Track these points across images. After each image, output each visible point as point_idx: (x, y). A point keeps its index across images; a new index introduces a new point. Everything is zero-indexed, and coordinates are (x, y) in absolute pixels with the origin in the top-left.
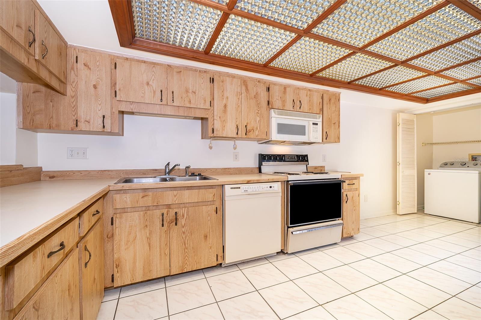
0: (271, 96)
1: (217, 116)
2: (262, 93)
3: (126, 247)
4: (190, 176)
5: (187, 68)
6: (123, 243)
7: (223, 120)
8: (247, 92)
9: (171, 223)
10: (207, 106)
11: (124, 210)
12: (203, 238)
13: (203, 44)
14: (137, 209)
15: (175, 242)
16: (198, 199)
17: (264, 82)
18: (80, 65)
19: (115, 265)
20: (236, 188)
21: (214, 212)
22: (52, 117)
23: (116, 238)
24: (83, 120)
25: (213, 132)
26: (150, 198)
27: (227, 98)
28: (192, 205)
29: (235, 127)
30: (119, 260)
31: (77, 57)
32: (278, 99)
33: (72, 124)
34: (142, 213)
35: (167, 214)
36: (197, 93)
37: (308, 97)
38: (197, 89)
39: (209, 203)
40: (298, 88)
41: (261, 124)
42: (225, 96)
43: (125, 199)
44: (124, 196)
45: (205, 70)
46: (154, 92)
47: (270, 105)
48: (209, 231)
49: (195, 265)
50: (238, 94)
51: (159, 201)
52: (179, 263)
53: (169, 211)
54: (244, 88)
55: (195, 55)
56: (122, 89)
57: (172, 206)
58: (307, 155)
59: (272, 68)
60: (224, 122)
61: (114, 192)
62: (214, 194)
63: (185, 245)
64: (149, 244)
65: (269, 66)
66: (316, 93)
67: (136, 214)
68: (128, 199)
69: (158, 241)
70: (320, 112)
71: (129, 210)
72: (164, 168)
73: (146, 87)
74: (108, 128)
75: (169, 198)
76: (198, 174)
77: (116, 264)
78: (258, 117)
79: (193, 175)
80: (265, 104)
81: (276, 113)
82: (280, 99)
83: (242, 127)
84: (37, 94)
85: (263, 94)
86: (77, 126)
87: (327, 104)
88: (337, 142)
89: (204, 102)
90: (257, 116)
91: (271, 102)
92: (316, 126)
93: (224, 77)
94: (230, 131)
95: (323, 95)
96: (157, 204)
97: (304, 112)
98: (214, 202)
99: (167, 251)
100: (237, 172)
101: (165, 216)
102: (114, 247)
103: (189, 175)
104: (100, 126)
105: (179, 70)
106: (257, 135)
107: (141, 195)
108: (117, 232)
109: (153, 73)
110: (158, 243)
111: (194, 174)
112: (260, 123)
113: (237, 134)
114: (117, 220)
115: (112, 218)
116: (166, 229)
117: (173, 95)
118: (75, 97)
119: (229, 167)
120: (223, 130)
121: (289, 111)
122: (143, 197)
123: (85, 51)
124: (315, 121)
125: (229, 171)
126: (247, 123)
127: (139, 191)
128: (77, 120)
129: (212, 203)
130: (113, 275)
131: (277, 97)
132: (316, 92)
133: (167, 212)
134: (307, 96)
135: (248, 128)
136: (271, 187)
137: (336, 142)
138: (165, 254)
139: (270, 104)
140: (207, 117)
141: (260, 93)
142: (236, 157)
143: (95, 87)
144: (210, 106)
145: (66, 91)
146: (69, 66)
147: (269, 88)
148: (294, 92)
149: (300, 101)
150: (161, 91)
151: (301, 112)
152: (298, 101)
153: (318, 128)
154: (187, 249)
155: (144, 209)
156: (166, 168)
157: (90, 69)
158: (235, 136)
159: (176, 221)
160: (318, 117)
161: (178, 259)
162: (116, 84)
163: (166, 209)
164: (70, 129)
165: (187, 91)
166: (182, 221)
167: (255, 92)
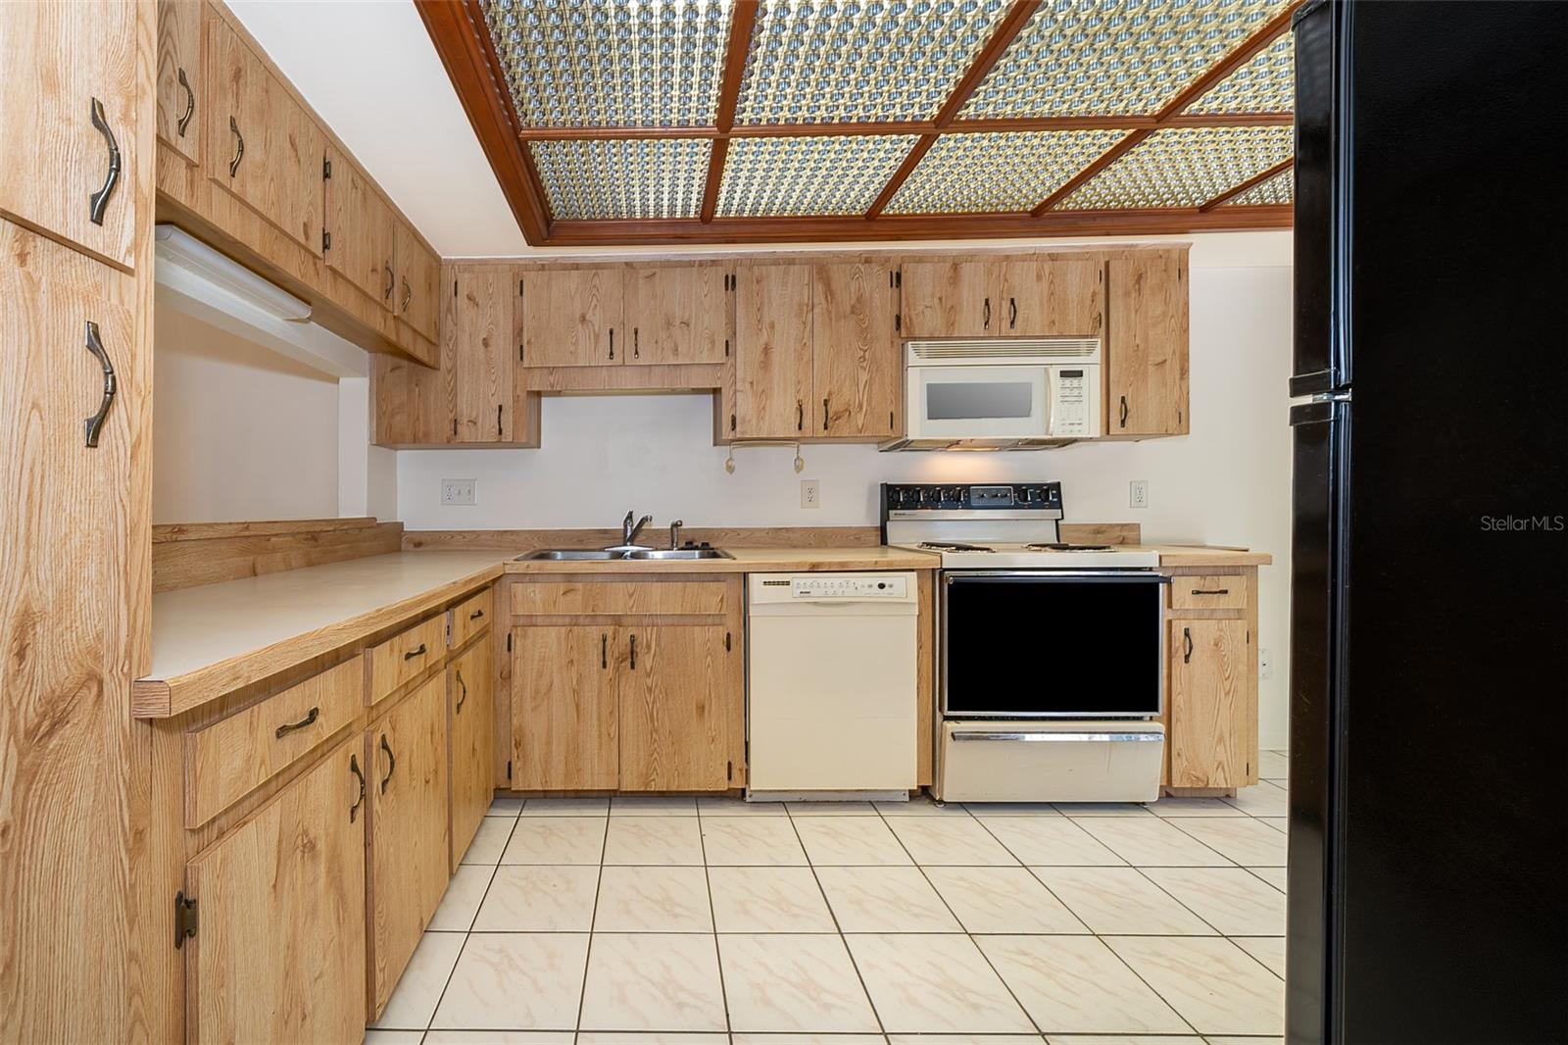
0: (907, 299)
1: (744, 380)
2: (876, 295)
3: (533, 705)
4: (682, 549)
5: (668, 265)
6: (528, 695)
7: (761, 389)
8: (829, 298)
9: (622, 662)
10: (719, 355)
11: (531, 622)
12: (695, 711)
13: (694, 202)
14: (554, 620)
15: (631, 709)
16: (682, 606)
17: (883, 261)
18: (462, 300)
19: (513, 742)
20: (778, 583)
21: (721, 645)
22: (418, 419)
23: (517, 681)
24: (465, 420)
25: (734, 427)
26: (579, 597)
27: (772, 326)
28: (670, 621)
29: (794, 409)
30: (521, 730)
31: (456, 283)
32: (931, 307)
33: (448, 430)
34: (563, 629)
35: (614, 639)
36: (692, 326)
37: (1045, 284)
38: (693, 315)
39: (710, 620)
40: (1007, 257)
41: (874, 392)
42: (767, 320)
43: (532, 595)
44: (530, 587)
45: (714, 258)
46: (597, 336)
47: (903, 330)
48: (710, 695)
49: (674, 780)
50: (802, 310)
51: (597, 605)
52: (638, 764)
53: (618, 633)
54: (819, 288)
55: (680, 231)
56: (533, 340)
57: (625, 621)
58: (1059, 483)
59: (893, 221)
60: (763, 394)
61: (514, 578)
62: (722, 598)
63: (652, 721)
64: (577, 706)
65: (882, 215)
66: (1080, 262)
67: (553, 631)
68: (538, 596)
69: (595, 701)
70: (1094, 328)
71: (540, 621)
72: (622, 527)
73: (580, 326)
74: (508, 436)
75: (618, 600)
76: (703, 544)
77: (516, 740)
78: (865, 369)
79: (690, 546)
80: (884, 327)
81: (924, 352)
82: (938, 307)
83: (815, 407)
84: (397, 372)
85: (881, 299)
86: (455, 433)
87: (1127, 294)
88: (1171, 435)
89: (710, 346)
90: (862, 367)
91: (908, 320)
92: (1075, 381)
93: (764, 267)
94: (780, 418)
95: (1107, 264)
96: (593, 611)
97: (1030, 337)
98: (723, 617)
99: (614, 730)
100: (811, 542)
101: (608, 643)
102: (513, 701)
103: (680, 546)
104: (493, 430)
105: (649, 272)
106: (860, 427)
107: (563, 587)
108: (518, 667)
109: (594, 291)
110: (595, 707)
111: (691, 543)
112: (870, 391)
113: (800, 428)
114: (518, 640)
115: (510, 636)
116: (610, 676)
117: (636, 339)
118: (453, 370)
119: (788, 527)
120: (760, 418)
121: (973, 338)
122: (565, 593)
123: (470, 266)
124: (1071, 363)
125: (789, 538)
126: (830, 394)
127: (559, 578)
128: (456, 420)
129: (717, 620)
130: (510, 763)
131: (928, 302)
132: (1078, 260)
133: (614, 634)
134: (1039, 278)
135: (833, 408)
136: (882, 586)
137: (1167, 434)
138: (609, 735)
139: (902, 326)
140: (719, 386)
141: (871, 297)
142: (810, 494)
143: (486, 343)
144: (727, 354)
145: (438, 361)
146: (444, 307)
147: (899, 276)
148: (989, 273)
149: (1012, 301)
150: (611, 333)
151: (1017, 338)
152: (1004, 303)
153: (1085, 388)
154: (656, 731)
155: (567, 621)
156: (626, 526)
157: (477, 305)
158: (794, 433)
159: (632, 656)
160: (1083, 349)
161: (637, 755)
162: (522, 329)
163: (612, 627)
164: (445, 441)
165: (669, 324)
166: (646, 661)
167: (853, 295)
